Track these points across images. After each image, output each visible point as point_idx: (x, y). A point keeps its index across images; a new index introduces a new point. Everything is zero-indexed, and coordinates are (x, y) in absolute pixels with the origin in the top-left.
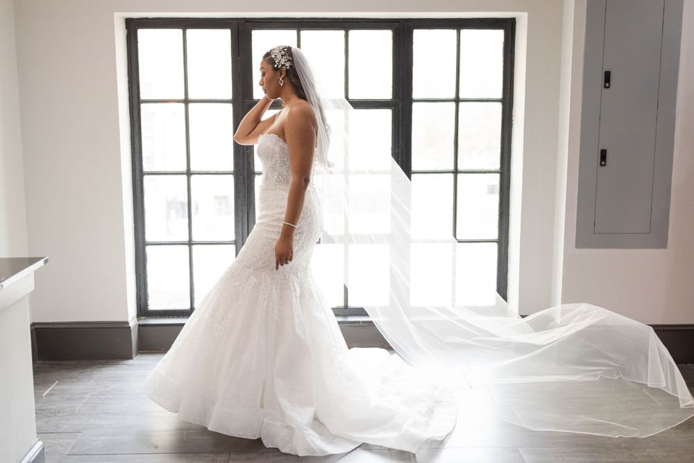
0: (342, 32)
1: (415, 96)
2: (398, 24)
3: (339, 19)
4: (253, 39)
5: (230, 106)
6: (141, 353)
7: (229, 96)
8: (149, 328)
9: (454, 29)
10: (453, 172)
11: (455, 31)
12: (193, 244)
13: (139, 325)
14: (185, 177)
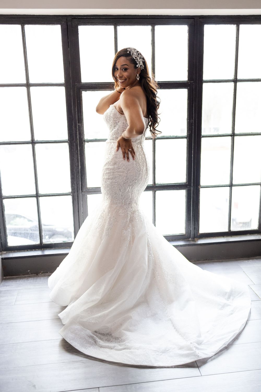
0: (149, 27)
1: (205, 78)
2: (192, 20)
3: (147, 16)
4: (79, 33)
5: (63, 89)
6: (5, 279)
7: (62, 80)
8: (9, 260)
9: (234, 24)
10: (231, 136)
11: (235, 25)
12: (39, 196)
13: (2, 259)
14: (30, 145)
